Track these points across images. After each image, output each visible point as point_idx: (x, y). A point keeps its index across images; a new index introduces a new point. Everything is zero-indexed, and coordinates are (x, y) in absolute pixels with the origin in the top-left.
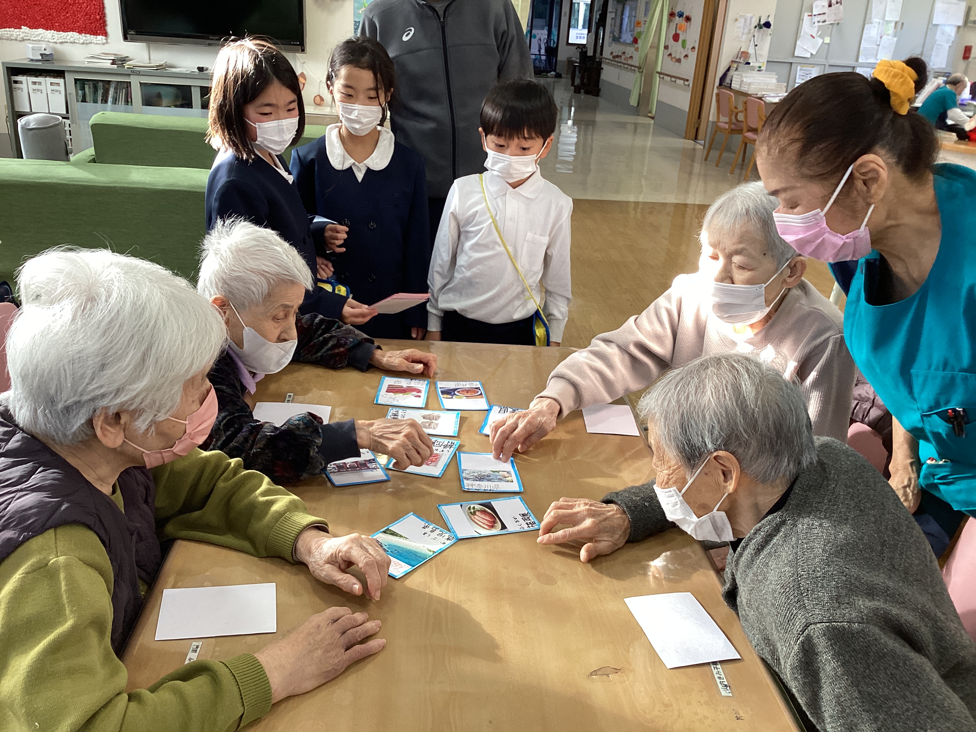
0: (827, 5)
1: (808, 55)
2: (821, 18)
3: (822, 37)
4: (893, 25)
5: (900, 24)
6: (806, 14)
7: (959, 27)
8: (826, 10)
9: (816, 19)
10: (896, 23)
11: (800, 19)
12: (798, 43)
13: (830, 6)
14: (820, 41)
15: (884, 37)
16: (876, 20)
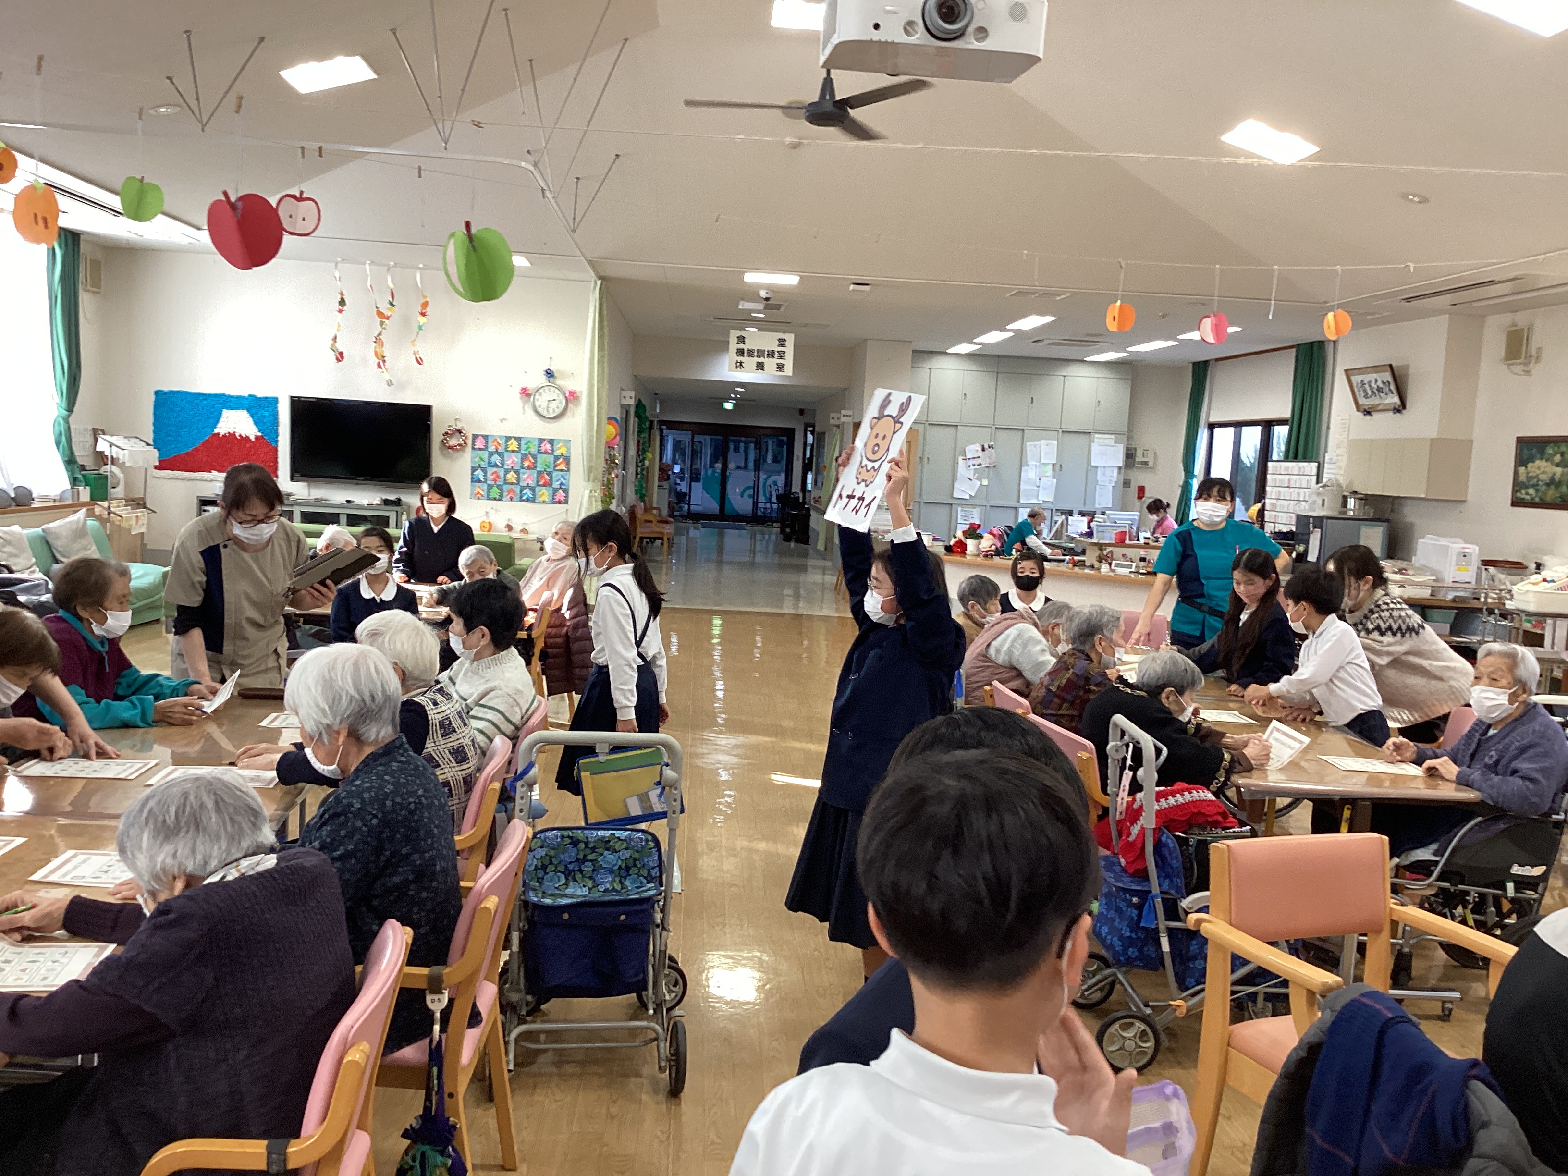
0: (980, 449)
1: (967, 497)
2: (977, 461)
3: (979, 479)
4: (1051, 467)
5: (1058, 467)
6: (960, 459)
7: (1120, 468)
8: (980, 454)
9: (971, 462)
10: (1054, 465)
11: (955, 463)
12: (956, 485)
13: (983, 450)
14: (979, 483)
15: (1043, 479)
16: (1032, 463)
